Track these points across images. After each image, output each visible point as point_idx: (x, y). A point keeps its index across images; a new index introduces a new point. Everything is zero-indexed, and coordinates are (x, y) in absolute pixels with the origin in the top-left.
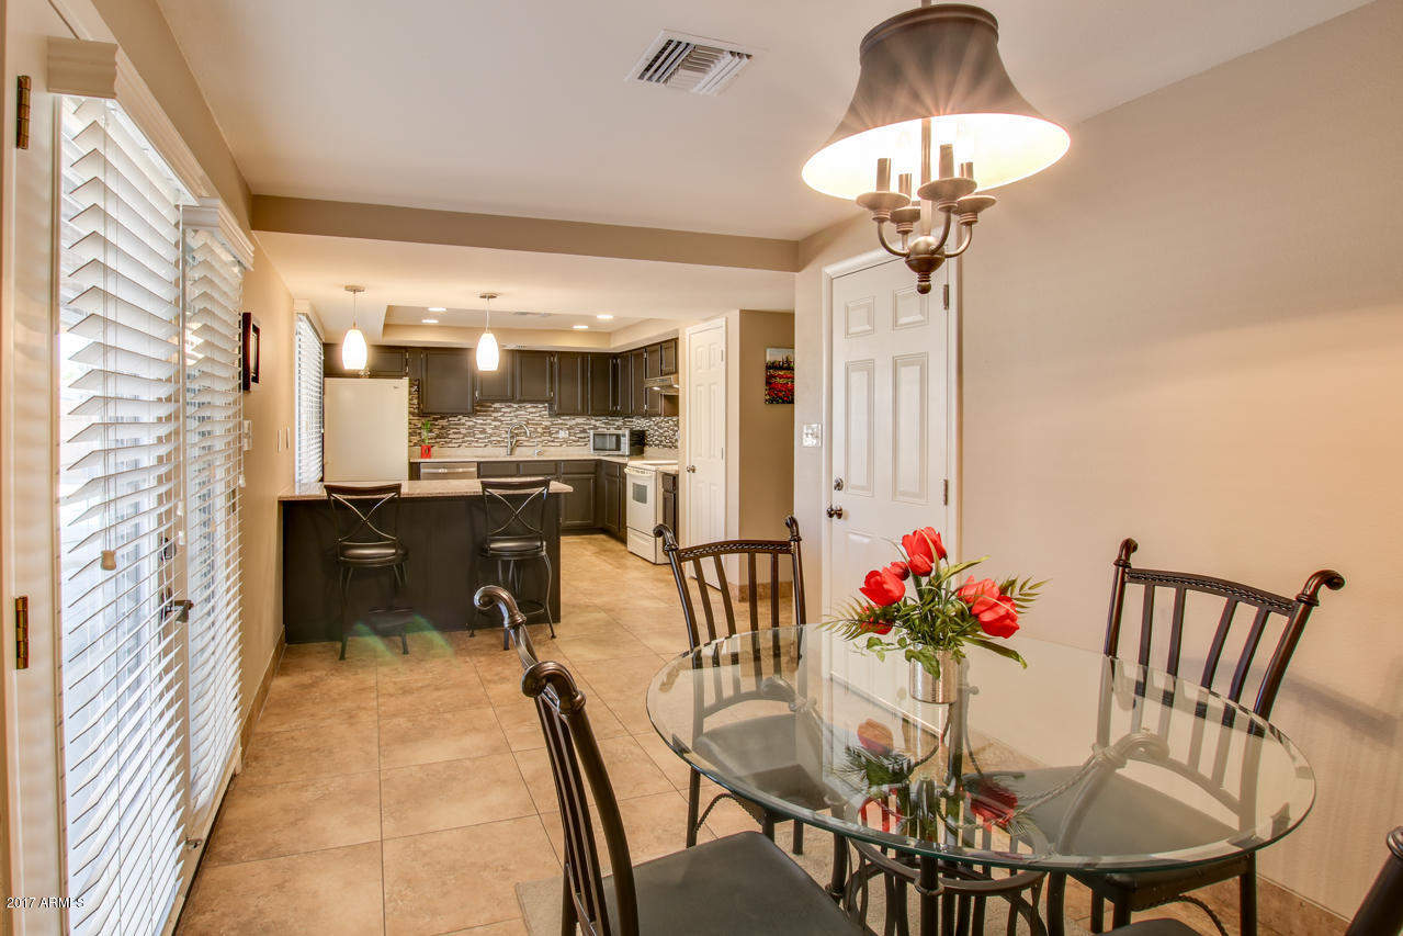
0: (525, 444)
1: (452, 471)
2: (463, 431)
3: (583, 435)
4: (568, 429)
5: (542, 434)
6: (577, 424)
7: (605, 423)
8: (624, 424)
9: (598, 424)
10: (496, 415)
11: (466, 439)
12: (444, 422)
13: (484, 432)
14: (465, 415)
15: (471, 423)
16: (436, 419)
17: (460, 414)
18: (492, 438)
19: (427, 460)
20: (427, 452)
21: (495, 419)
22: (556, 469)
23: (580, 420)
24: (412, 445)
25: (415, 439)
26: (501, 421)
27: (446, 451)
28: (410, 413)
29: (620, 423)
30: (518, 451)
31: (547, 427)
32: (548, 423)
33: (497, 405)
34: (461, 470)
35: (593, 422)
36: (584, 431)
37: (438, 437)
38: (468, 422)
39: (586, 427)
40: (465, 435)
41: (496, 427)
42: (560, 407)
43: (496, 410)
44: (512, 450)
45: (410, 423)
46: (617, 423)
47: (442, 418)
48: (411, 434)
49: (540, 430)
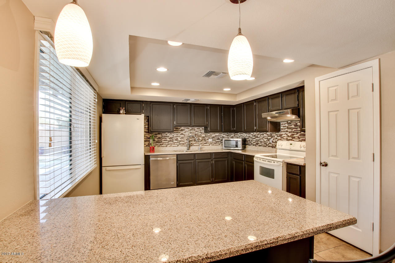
0: (195, 145)
1: (164, 159)
2: (168, 139)
3: (218, 141)
4: (212, 138)
5: (202, 141)
6: (216, 136)
7: (227, 135)
8: (235, 136)
9: (224, 136)
10: (181, 132)
11: (169, 143)
12: (160, 136)
13: (177, 140)
14: (169, 132)
15: (172, 136)
16: (156, 134)
17: (167, 132)
18: (181, 143)
19: (153, 154)
20: (152, 150)
21: (182, 134)
22: (211, 157)
23: (217, 134)
24: (146, 146)
25: (147, 143)
26: (184, 135)
27: (161, 149)
28: (145, 132)
29: (233, 135)
30: (192, 148)
31: (203, 137)
32: (204, 136)
33: (183, 128)
34: (168, 158)
35: (222, 135)
36: (218, 139)
37: (157, 142)
38: (170, 135)
39: (219, 137)
40: (169, 141)
41: (182, 138)
42: (210, 129)
43: (182, 130)
44: (189, 147)
45: (145, 136)
46: (231, 135)
47: (159, 134)
48: (145, 141)
49: (201, 139)
